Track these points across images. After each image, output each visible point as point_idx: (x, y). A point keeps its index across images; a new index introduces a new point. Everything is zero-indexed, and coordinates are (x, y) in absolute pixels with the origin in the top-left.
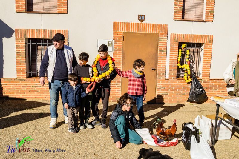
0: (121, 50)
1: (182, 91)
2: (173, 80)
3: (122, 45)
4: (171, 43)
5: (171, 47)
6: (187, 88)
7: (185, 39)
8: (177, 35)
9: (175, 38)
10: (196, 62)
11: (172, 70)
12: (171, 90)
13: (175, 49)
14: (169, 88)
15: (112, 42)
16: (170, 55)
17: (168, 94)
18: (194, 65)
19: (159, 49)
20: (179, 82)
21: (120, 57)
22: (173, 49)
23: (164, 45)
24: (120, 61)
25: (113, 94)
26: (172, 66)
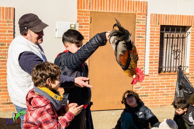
1: (165, 91)
2: (155, 77)
3: (89, 29)
4: (151, 26)
5: (151, 31)
6: (172, 86)
7: (168, 21)
8: (159, 15)
9: (156, 20)
10: (181, 52)
11: (152, 63)
12: (151, 90)
13: (156, 35)
14: (150, 87)
15: (75, 25)
16: (151, 43)
17: (148, 96)
18: (179, 55)
19: (137, 35)
20: (161, 79)
22: (154, 35)
23: (142, 28)
26: (153, 57)
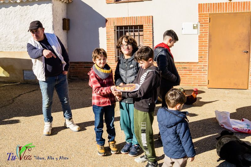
0: (207, 32)
3: (208, 27)
15: (197, 25)
21: (206, 39)
24: (207, 44)
25: (199, 78)
